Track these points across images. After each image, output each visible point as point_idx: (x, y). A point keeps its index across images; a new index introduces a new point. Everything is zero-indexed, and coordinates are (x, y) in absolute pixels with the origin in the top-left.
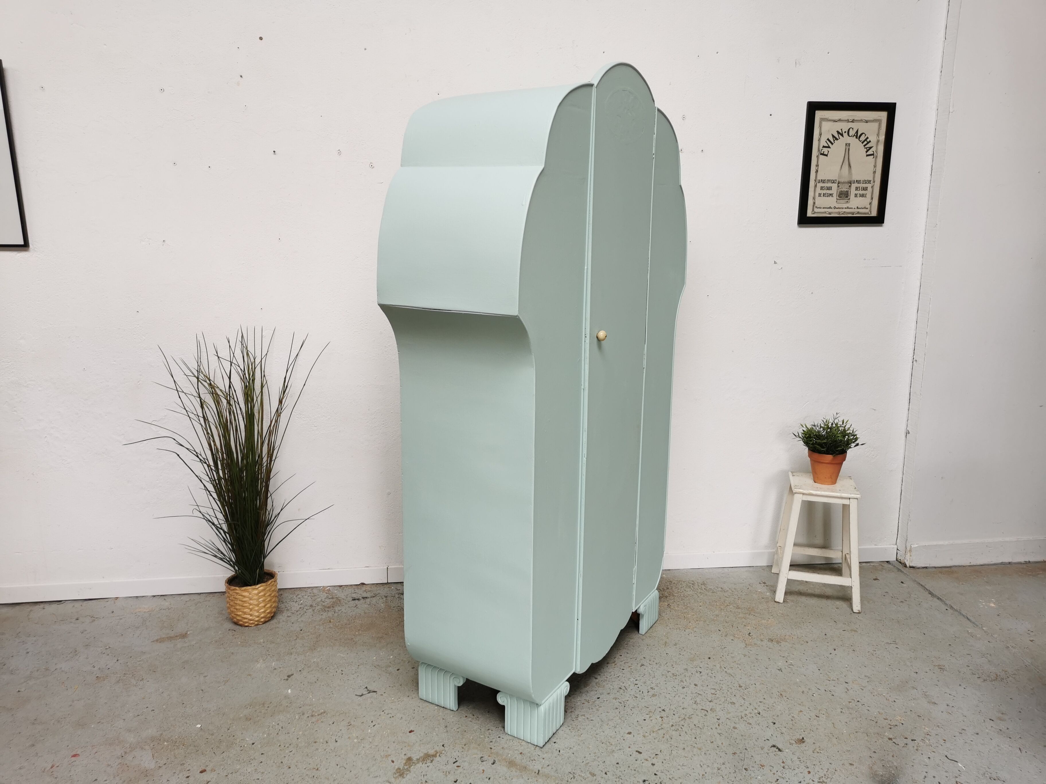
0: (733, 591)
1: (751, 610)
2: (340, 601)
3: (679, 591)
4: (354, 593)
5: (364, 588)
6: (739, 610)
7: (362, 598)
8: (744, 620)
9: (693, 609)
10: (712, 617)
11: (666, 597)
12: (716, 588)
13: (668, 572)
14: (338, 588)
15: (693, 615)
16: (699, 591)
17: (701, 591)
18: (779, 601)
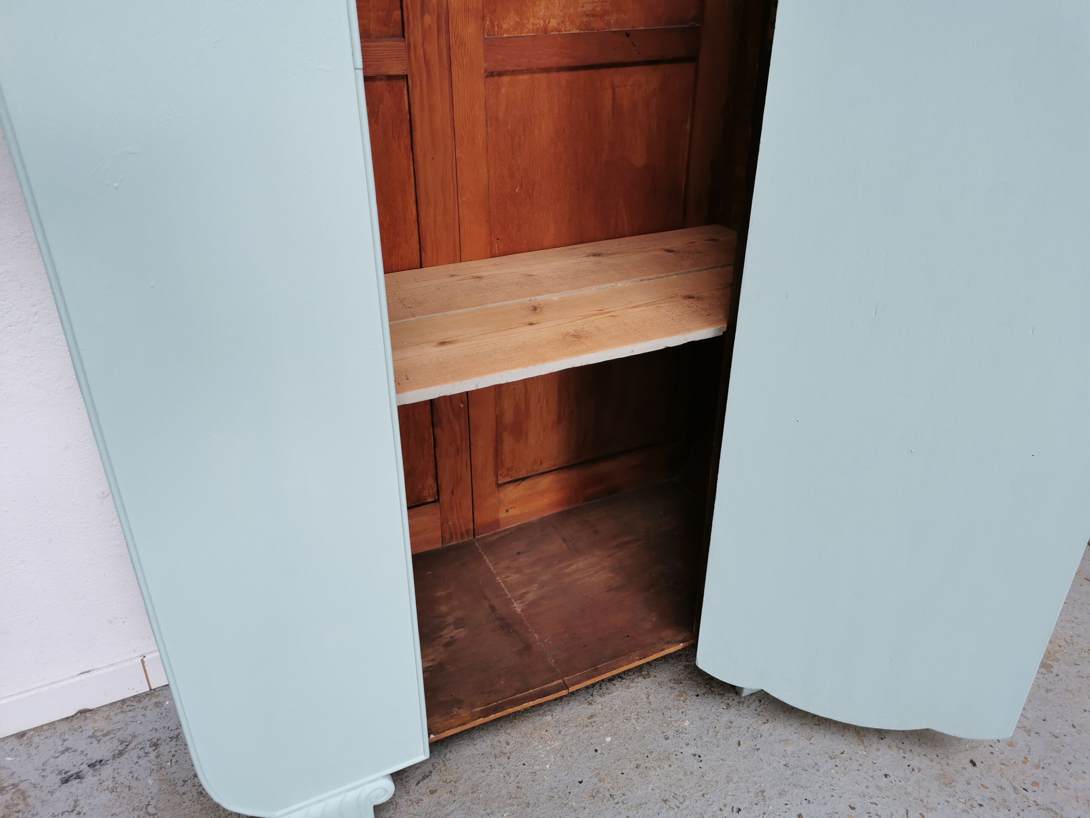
2: (24, 799)
4: (63, 752)
5: (89, 726)
7: (91, 766)
14: (16, 742)
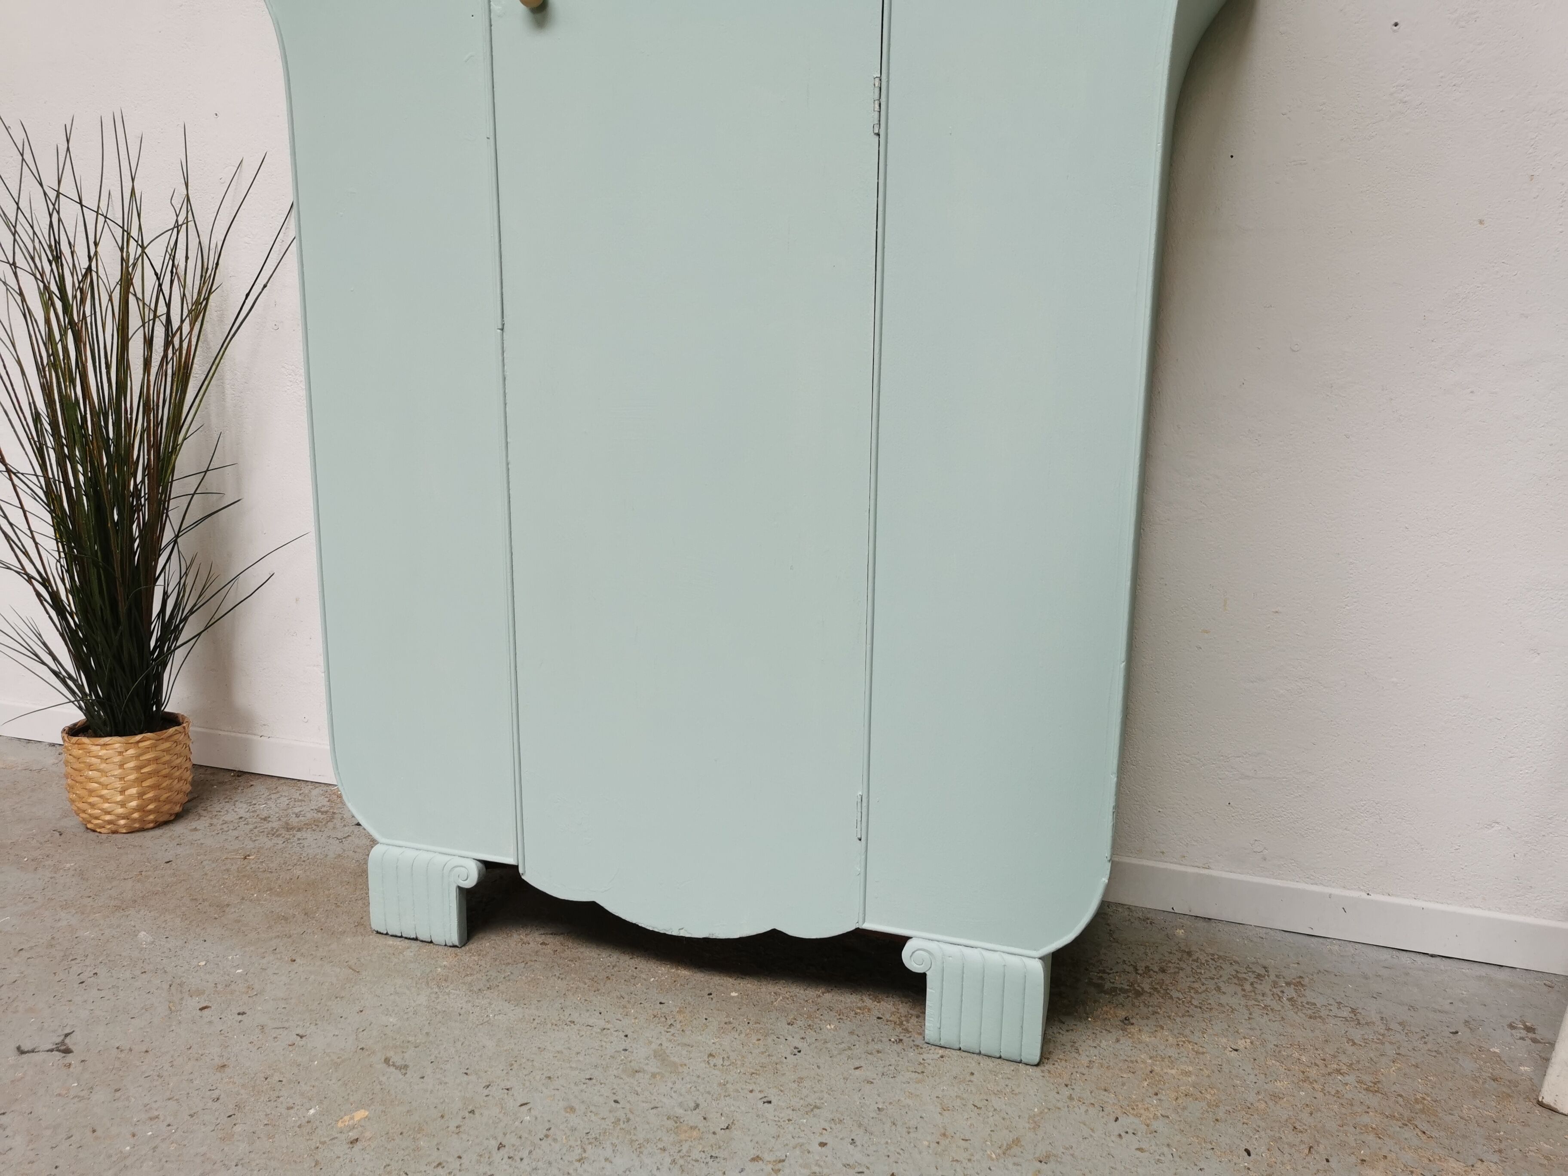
0: (1389, 1029)
1: (1422, 1111)
3: (1196, 985)
6: (1373, 1100)
8: (1371, 1138)
9: (1203, 1053)
10: (1252, 1097)
11: (1138, 994)
12: (1334, 1008)
13: (1201, 924)
15: (1188, 1074)
16: (1268, 1001)
17: (1274, 1004)
18: (1552, 1105)
